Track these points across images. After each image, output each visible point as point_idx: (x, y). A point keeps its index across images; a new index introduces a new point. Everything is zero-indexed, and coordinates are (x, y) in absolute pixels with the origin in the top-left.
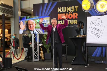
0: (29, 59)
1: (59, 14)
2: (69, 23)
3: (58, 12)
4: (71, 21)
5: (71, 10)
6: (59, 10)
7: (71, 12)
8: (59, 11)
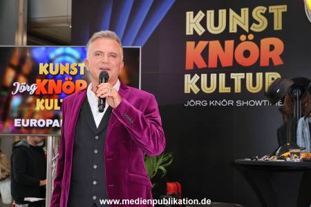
1: (190, 45)
2: (238, 89)
3: (187, 33)
4: (249, 76)
5: (250, 26)
6: (192, 23)
7: (251, 32)
8: (193, 26)
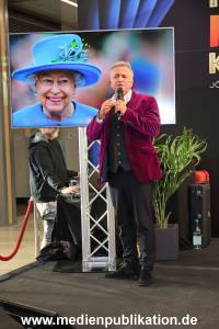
0: (66, 258)
